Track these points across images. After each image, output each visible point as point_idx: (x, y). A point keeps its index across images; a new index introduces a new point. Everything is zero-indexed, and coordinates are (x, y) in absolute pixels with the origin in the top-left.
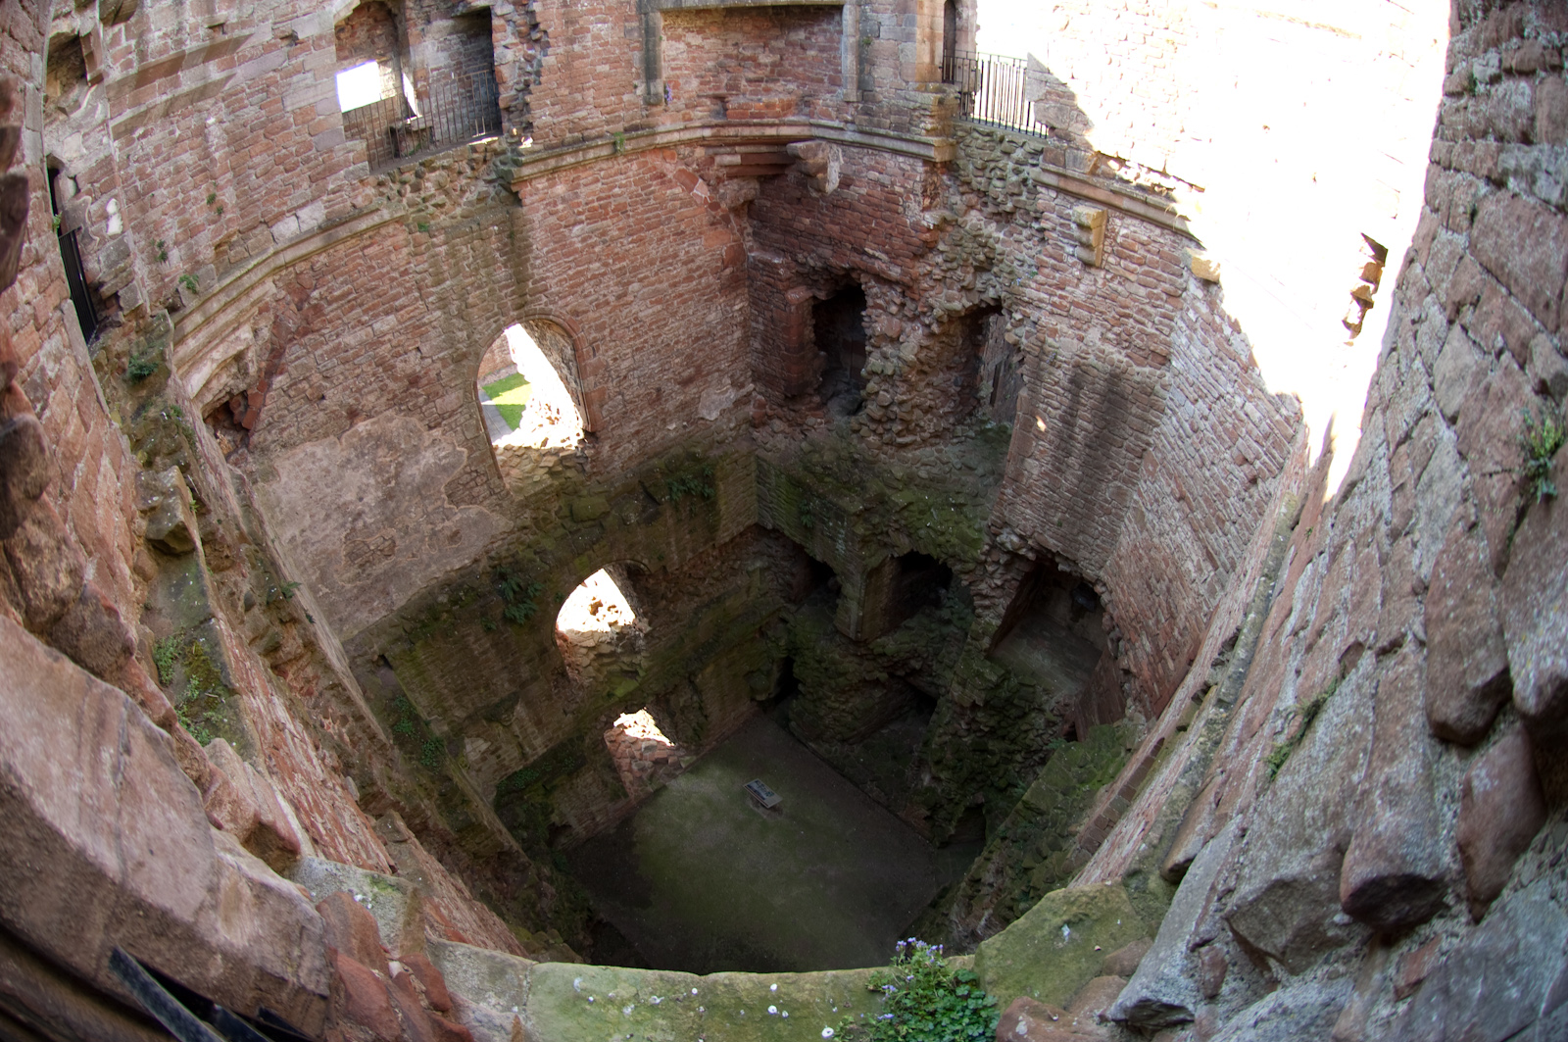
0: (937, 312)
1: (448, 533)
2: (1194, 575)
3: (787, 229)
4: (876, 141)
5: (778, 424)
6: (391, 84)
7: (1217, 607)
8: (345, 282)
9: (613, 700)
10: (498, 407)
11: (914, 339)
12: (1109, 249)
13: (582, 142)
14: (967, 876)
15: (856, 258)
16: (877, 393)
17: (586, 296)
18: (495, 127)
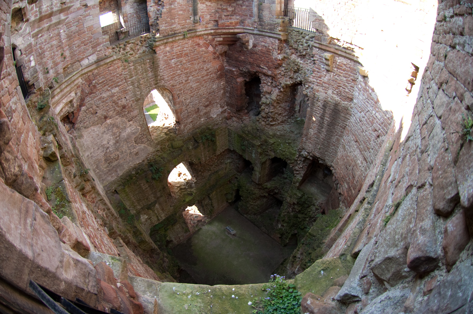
0: (283, 85)
1: (135, 153)
2: (360, 165)
3: (237, 60)
4: (264, 33)
5: (234, 119)
6: (116, 19)
7: (367, 174)
8: (103, 78)
9: (185, 202)
10: (150, 115)
11: (275, 93)
12: (335, 66)
13: (174, 35)
14: (292, 255)
15: (258, 69)
16: (264, 109)
17: (176, 81)
18: (148, 30)
